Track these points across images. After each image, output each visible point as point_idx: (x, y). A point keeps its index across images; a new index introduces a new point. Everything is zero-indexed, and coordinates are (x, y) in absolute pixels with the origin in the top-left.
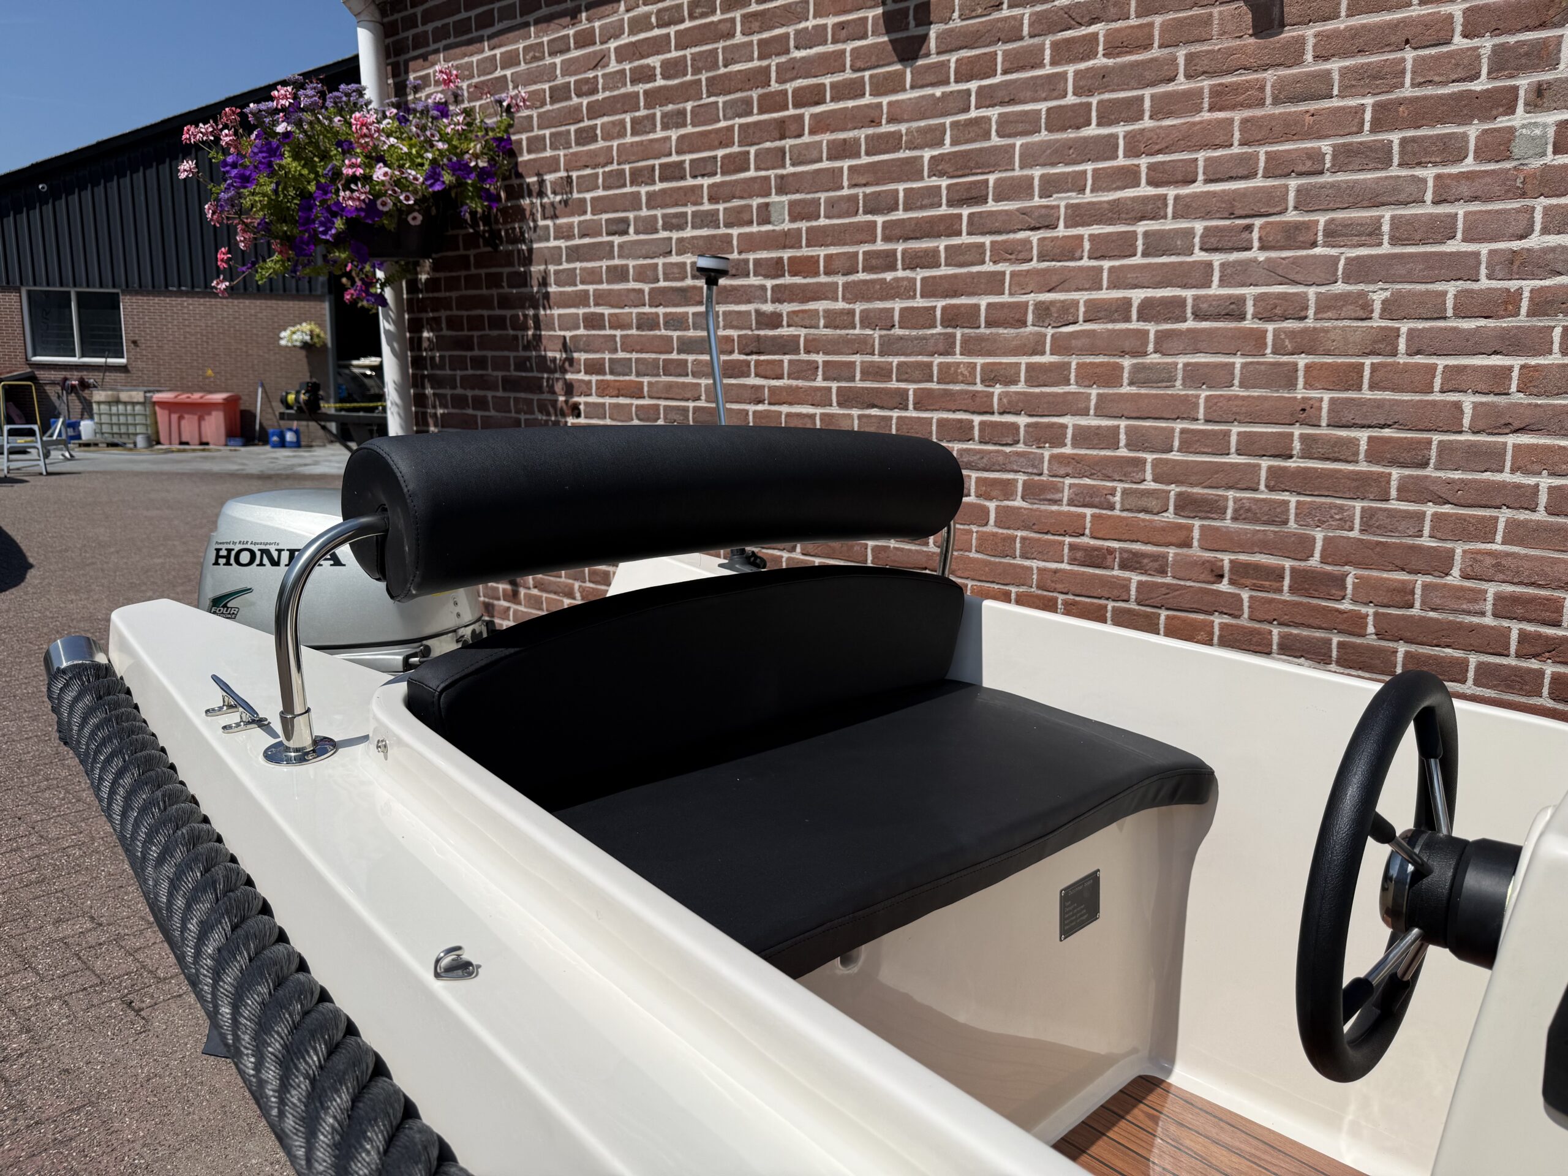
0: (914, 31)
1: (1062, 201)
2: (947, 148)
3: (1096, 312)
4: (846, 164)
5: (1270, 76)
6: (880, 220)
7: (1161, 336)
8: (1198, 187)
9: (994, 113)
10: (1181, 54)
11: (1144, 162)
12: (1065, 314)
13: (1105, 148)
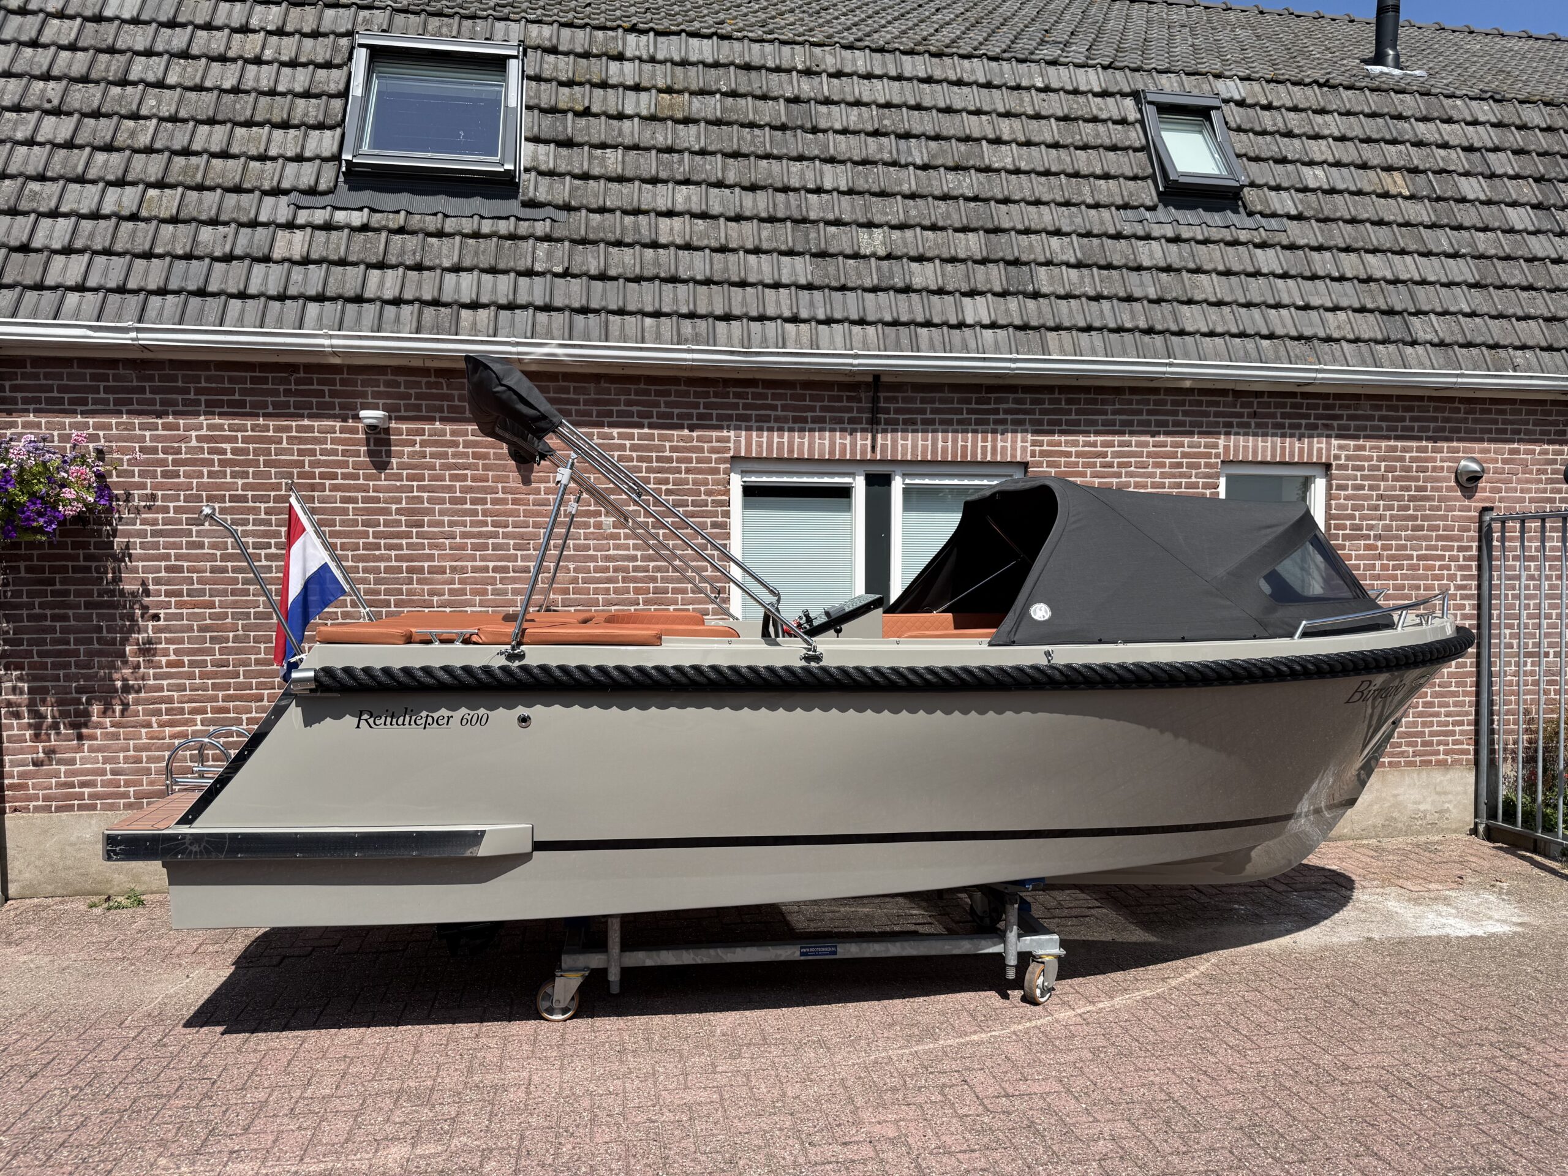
0: (384, 459)
1: (457, 530)
2: (404, 505)
3: (475, 569)
4: (351, 506)
5: (531, 497)
6: (371, 530)
7: (502, 579)
8: (510, 529)
9: (425, 495)
10: (500, 485)
11: (489, 519)
12: (463, 570)
13: (475, 513)
